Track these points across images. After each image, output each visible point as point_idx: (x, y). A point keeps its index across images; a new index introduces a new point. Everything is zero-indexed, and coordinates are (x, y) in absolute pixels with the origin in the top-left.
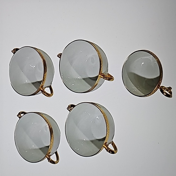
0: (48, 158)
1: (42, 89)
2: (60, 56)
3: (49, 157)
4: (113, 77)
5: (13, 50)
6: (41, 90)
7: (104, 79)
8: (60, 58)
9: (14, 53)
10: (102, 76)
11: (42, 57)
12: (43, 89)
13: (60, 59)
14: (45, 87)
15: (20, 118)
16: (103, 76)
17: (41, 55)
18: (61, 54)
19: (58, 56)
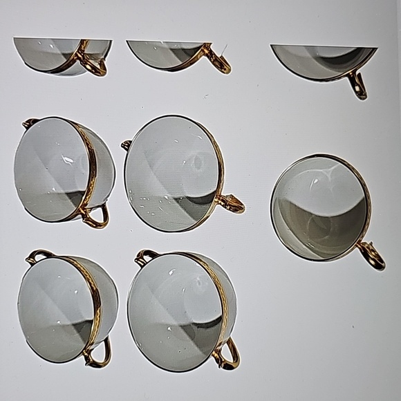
0: (85, 357)
1: (82, 211)
2: (129, 146)
3: (89, 354)
4: (242, 204)
5: (27, 122)
6: (82, 214)
7: (225, 208)
8: (127, 150)
9: (27, 128)
10: (220, 202)
11: (88, 145)
12: (85, 212)
13: (126, 152)
14: (91, 209)
15: (32, 264)
16: (223, 201)
17: (85, 140)
18: (131, 142)
19: (123, 146)
